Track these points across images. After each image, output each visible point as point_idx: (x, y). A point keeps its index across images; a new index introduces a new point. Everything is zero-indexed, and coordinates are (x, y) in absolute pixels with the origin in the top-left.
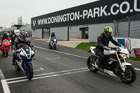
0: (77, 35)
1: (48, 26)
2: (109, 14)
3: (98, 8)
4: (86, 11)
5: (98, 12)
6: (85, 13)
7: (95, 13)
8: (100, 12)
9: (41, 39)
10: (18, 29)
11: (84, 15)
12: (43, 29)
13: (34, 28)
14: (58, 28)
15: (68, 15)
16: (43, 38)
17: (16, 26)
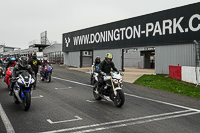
0: (136, 62)
1: (91, 48)
2: (187, 30)
3: (169, 21)
4: (151, 24)
5: (169, 27)
6: (150, 27)
7: (164, 28)
8: (172, 27)
9: (79, 69)
10: (40, 51)
11: (148, 30)
12: (81, 52)
13: (67, 50)
15: (122, 29)
16: (81, 66)
17: (36, 46)
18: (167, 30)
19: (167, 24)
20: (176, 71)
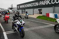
0: (37, 12)
1: (25, 9)
3: (46, 1)
4: (41, 2)
5: (46, 3)
6: (41, 3)
7: (45, 3)
10: (11, 10)
12: (22, 10)
13: (18, 9)
15: (33, 3)
16: (22, 14)
17: (10, 8)
19: (45, 2)
20: (48, 15)
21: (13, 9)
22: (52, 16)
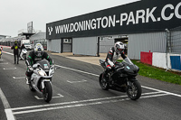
1: (70, 36)
2: (159, 19)
3: (143, 11)
4: (126, 14)
5: (142, 17)
6: (124, 17)
7: (138, 17)
8: (145, 16)
9: (60, 54)
10: (27, 38)
11: (122, 20)
12: (62, 39)
13: (50, 38)
14: (83, 39)
15: (99, 19)
16: (62, 52)
17: (24, 34)
18: (140, 20)
19: (140, 14)
20: (147, 57)
21: (33, 38)
22: (161, 60)
